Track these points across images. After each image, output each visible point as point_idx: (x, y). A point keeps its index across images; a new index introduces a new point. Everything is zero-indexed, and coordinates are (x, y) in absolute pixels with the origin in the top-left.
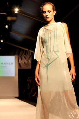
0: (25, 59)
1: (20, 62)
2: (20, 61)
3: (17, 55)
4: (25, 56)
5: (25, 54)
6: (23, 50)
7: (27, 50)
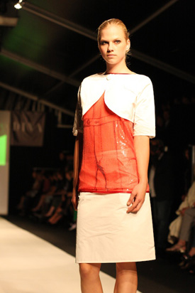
0: (29, 120)
1: (15, 128)
2: (17, 126)
3: (9, 109)
4: (29, 113)
5: (30, 109)
6: (25, 99)
7: (35, 98)
